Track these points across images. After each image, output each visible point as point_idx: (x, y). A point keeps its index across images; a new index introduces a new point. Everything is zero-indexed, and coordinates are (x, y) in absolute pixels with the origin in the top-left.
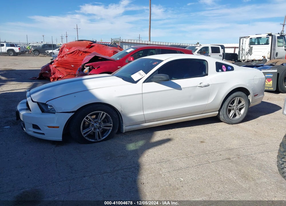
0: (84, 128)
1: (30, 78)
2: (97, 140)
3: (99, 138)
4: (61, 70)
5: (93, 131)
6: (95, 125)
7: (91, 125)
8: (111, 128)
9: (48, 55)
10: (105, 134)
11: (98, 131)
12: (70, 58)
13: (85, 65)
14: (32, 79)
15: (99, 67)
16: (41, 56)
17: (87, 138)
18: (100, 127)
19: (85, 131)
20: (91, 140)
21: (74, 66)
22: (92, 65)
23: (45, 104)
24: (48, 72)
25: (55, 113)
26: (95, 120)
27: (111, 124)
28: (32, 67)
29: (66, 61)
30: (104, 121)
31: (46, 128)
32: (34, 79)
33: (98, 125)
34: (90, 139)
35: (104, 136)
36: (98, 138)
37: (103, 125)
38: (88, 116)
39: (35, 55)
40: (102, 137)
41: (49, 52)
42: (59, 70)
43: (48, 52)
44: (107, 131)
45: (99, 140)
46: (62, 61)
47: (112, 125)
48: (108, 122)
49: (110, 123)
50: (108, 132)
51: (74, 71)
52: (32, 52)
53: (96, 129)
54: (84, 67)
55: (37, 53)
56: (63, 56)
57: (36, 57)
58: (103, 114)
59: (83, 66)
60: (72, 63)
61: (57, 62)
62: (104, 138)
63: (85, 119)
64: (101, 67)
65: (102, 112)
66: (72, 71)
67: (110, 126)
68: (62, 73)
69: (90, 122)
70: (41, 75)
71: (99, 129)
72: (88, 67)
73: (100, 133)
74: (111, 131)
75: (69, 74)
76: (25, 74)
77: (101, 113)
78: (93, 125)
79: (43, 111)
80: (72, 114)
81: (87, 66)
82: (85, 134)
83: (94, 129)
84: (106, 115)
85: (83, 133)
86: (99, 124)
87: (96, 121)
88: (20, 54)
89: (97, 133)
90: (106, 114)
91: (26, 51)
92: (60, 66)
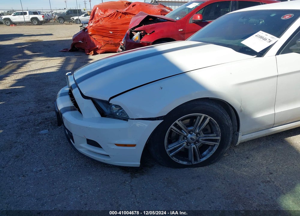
0: (170, 142)
1: (61, 50)
2: (191, 161)
3: (196, 159)
4: (97, 38)
5: (186, 147)
6: (189, 136)
7: (182, 137)
8: (218, 144)
9: (74, 22)
10: (205, 153)
11: (194, 148)
12: (107, 22)
13: (135, 30)
14: (64, 51)
15: (154, 31)
16: (66, 24)
17: (174, 159)
18: (198, 141)
19: (172, 146)
20: (181, 162)
21: (113, 32)
22: (143, 29)
23: (107, 103)
24: (81, 42)
25: (127, 121)
26: (190, 129)
27: (217, 136)
28: (60, 37)
29: (103, 26)
30: (205, 131)
31: (112, 147)
32: (65, 51)
33: (194, 137)
34: (179, 159)
35: (205, 156)
36: (193, 159)
37: (202, 138)
38: (179, 121)
39: (60, 23)
40: (200, 158)
41: (75, 19)
42: (94, 39)
43: (73, 19)
44: (210, 148)
45: (196, 163)
46: (98, 26)
47: (219, 138)
48: (212, 133)
49: (215, 135)
50: (212, 149)
51: (114, 39)
52: (56, 20)
53: (190, 143)
54: (133, 32)
55: (62, 21)
56: (98, 21)
57: (62, 25)
58: (205, 118)
59: (131, 31)
60: (111, 28)
61: (91, 28)
62: (204, 159)
63: (172, 126)
64: (156, 31)
65: (204, 115)
66: (111, 39)
67: (216, 141)
68: (99, 42)
69: (181, 132)
70: (73, 45)
71: (195, 143)
72: (139, 33)
73: (196, 150)
74: (216, 148)
75: (108, 43)
76: (53, 45)
77: (201, 116)
78: (185, 136)
79: (103, 114)
80: (159, 122)
81: (137, 32)
82: (171, 152)
83: (187, 143)
84: (210, 120)
85: (168, 150)
86: (197, 136)
87: (192, 131)
88: (44, 23)
89: (192, 151)
90: (209, 118)
91: (50, 20)
92: (96, 33)
